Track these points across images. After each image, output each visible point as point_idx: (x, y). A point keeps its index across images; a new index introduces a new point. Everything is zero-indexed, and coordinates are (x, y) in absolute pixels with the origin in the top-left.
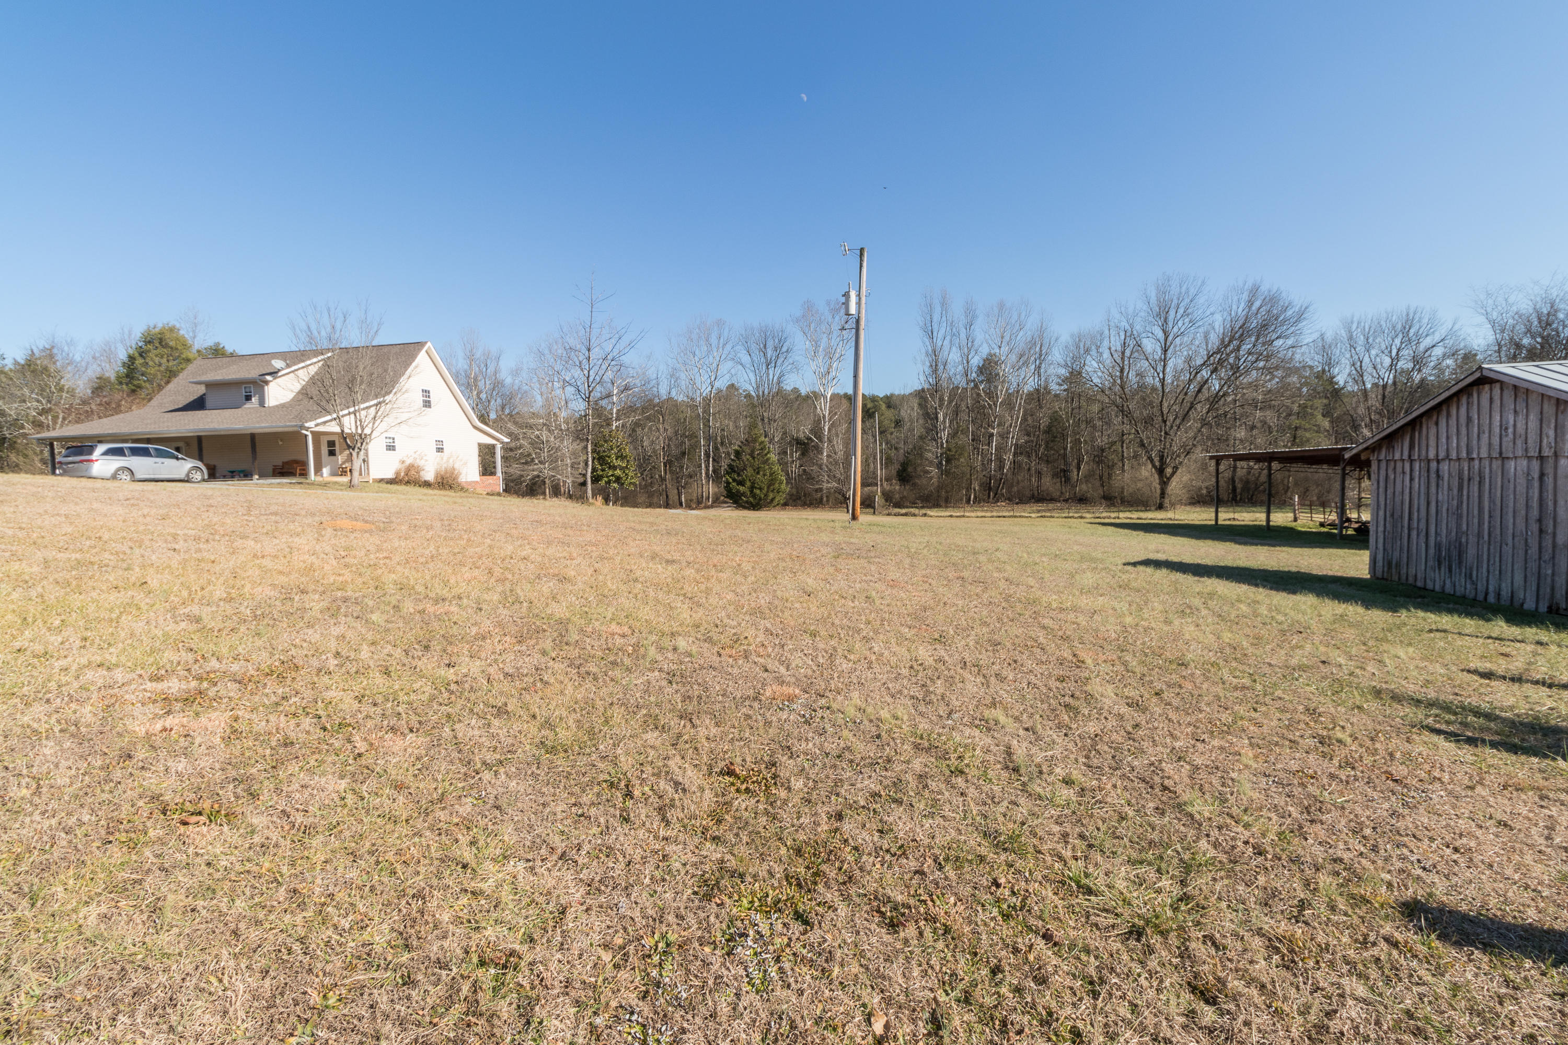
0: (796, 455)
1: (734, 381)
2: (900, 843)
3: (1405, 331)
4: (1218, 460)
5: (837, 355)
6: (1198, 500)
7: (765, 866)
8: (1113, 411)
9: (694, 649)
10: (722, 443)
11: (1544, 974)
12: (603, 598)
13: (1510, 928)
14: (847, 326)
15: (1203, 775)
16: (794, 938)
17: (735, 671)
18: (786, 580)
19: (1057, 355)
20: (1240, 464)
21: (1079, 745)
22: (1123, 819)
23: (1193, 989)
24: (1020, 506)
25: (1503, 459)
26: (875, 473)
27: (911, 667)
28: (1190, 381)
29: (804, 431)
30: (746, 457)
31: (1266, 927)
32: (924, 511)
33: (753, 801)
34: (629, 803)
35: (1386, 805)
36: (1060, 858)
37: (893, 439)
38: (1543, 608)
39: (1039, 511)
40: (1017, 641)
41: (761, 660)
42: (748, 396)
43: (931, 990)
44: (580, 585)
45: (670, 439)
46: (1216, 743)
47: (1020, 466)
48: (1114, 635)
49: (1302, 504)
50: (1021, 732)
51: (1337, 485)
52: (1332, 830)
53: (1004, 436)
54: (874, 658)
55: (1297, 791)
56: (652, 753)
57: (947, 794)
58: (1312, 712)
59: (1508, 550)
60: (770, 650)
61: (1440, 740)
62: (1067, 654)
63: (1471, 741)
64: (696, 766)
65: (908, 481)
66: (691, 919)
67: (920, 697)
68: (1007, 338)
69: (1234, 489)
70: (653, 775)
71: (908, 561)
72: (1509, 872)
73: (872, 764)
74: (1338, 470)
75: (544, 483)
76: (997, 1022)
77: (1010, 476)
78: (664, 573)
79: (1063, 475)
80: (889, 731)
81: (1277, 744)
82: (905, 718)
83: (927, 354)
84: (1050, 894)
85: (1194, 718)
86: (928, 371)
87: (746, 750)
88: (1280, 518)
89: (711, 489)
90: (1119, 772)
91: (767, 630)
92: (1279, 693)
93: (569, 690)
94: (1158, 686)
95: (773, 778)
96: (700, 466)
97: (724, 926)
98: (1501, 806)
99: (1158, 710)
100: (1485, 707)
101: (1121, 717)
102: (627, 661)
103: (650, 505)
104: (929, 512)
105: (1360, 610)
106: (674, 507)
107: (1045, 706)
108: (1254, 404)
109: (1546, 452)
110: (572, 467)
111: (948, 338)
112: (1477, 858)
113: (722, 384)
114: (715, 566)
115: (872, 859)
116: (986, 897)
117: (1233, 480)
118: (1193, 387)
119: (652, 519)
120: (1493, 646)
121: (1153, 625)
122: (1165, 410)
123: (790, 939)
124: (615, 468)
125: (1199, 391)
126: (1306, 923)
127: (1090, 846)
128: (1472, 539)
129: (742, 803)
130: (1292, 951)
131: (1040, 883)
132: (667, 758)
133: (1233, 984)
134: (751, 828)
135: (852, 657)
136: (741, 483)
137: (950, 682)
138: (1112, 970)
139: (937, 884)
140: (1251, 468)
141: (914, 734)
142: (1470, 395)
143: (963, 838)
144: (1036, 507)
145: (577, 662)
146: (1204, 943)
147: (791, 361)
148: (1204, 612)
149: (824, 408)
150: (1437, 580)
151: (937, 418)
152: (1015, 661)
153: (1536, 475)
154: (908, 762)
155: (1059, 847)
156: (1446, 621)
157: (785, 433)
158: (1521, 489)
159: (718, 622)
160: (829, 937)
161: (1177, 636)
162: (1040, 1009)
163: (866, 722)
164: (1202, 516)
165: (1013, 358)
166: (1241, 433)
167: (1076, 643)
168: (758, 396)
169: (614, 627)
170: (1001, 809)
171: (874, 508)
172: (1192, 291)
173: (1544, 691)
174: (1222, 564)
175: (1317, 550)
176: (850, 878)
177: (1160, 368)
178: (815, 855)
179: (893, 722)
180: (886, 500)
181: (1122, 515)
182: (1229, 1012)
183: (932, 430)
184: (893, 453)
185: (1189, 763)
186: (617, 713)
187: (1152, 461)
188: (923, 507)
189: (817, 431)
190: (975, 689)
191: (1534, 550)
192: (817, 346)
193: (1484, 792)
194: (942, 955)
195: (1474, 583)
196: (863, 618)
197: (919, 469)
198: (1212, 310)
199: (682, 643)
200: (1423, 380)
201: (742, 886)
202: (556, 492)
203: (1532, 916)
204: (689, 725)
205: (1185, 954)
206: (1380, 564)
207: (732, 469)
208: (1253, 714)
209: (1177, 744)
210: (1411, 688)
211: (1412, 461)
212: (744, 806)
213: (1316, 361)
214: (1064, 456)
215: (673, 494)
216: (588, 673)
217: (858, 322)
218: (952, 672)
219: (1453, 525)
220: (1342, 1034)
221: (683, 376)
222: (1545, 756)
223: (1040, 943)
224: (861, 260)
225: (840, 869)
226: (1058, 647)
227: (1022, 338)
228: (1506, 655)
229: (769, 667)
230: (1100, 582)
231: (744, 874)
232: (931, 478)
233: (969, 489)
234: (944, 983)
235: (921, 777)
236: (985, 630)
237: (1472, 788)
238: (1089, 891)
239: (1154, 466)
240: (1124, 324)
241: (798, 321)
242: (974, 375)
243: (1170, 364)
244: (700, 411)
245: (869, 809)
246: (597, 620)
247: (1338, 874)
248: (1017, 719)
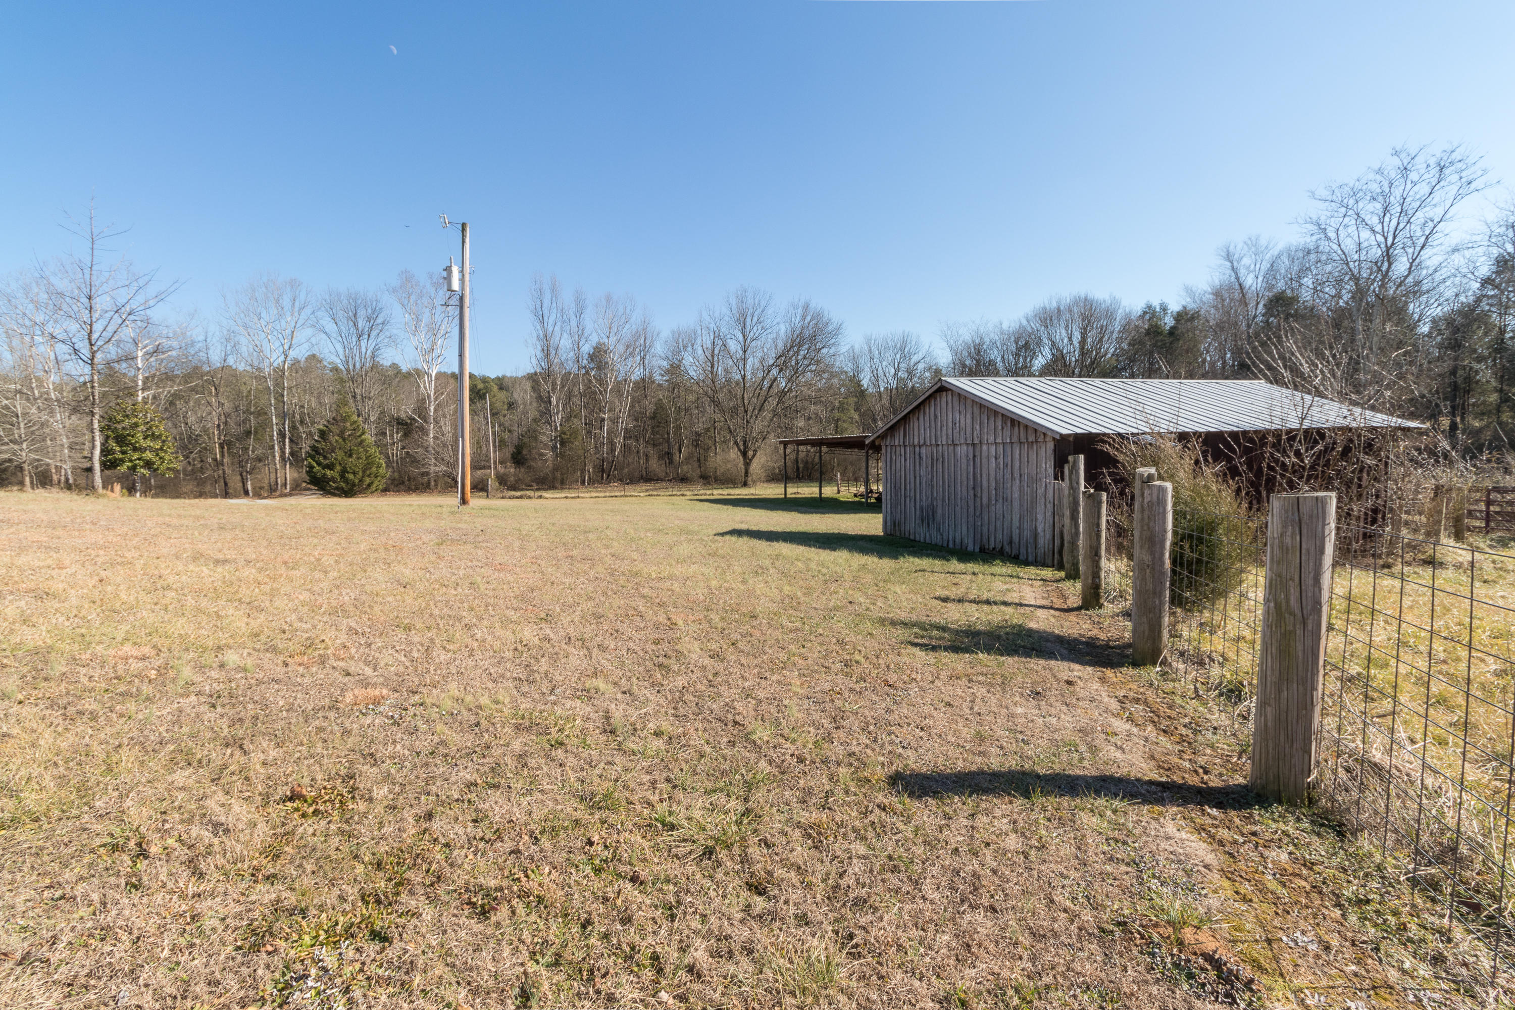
0: (397, 436)
1: (315, 351)
2: (495, 827)
3: (902, 349)
4: (785, 444)
5: (442, 332)
6: (772, 478)
7: (336, 892)
8: (706, 400)
9: (250, 662)
10: (302, 422)
11: (964, 804)
12: (112, 613)
13: (948, 777)
14: (451, 302)
15: (764, 706)
16: (368, 961)
17: (307, 680)
18: (378, 574)
19: (659, 348)
20: (801, 448)
21: (670, 698)
22: (702, 756)
23: (749, 886)
24: (631, 486)
25: (955, 445)
26: (487, 455)
27: (516, 649)
28: (764, 378)
29: (406, 410)
30: (334, 439)
31: (803, 820)
32: (539, 493)
33: (323, 823)
34: (142, 865)
35: (884, 705)
36: (649, 804)
37: (506, 421)
38: (977, 550)
39: (647, 491)
40: (619, 612)
41: (341, 664)
42: (336, 369)
43: (522, 964)
44: (74, 601)
45: (227, 415)
46: (774, 678)
47: (630, 449)
48: (702, 598)
49: (842, 480)
50: (619, 696)
51: (864, 464)
52: (850, 732)
53: (614, 421)
54: (475, 644)
55: (828, 706)
56: (181, 796)
57: (545, 768)
58: (841, 642)
59: (958, 509)
60: (353, 651)
61: (917, 651)
62: (662, 619)
63: (934, 648)
64: (246, 799)
65: (523, 464)
66: (231, 982)
67: (523, 678)
68: (614, 329)
69: (798, 468)
70: (182, 821)
71: (517, 544)
72: (949, 737)
73: (468, 754)
74: (863, 453)
75: (21, 469)
76: (585, 973)
77: (621, 458)
78: (209, 575)
79: (667, 457)
80: (488, 718)
81: (816, 672)
82: (507, 701)
83: (538, 337)
84: (639, 838)
85: (760, 660)
86: (540, 355)
87: (317, 767)
88: (829, 491)
89: (290, 474)
90: (700, 717)
91: (350, 629)
92: (820, 631)
93: (47, 738)
94: (735, 637)
95: (349, 792)
96: (273, 447)
97: (277, 975)
98: (949, 691)
99: (733, 658)
100: (943, 622)
101: (704, 668)
102: (147, 689)
103: (201, 495)
104: (545, 494)
105: (876, 559)
106: (237, 496)
107: (642, 669)
108: (809, 399)
109: (976, 441)
110: (70, 448)
111: (559, 324)
112: (933, 731)
113: (300, 353)
114: (285, 563)
115: (465, 851)
116: (579, 858)
117: (797, 461)
118: (766, 384)
119: (198, 512)
120: (950, 578)
121: (733, 586)
122: (746, 402)
123: (363, 964)
124: (142, 450)
125: (770, 387)
126: (830, 809)
127: (675, 787)
128: (940, 503)
129: (307, 828)
130: (819, 833)
131: (631, 831)
132: (204, 797)
133: (779, 872)
134: (319, 854)
135: (451, 647)
136: (331, 467)
137: (554, 658)
138: (688, 891)
139: (532, 859)
140: (808, 451)
141: (515, 715)
142: (936, 399)
143: (559, 807)
144: (645, 486)
145: (63, 701)
146: (760, 845)
147: (388, 334)
148: (772, 571)
149: (428, 387)
150: (922, 534)
151: (550, 402)
152: (617, 631)
153: (971, 457)
154: (508, 745)
155: (649, 794)
156: (925, 563)
157: (383, 412)
158: (964, 466)
159: (286, 627)
160: (411, 947)
161: (751, 594)
162: (624, 946)
163: (464, 712)
164: (774, 491)
165: (621, 348)
166: (801, 423)
167: (671, 608)
168: (348, 370)
169: (128, 649)
170: (597, 771)
171: (487, 491)
172: (763, 304)
173: (974, 606)
174: (788, 530)
175: (852, 516)
176: (439, 877)
177: (741, 365)
178: (398, 864)
179: (494, 707)
180: (500, 484)
181: (715, 492)
182: (775, 897)
183: (546, 414)
184: (506, 436)
185: (754, 699)
186: (127, 757)
187: (737, 445)
188: (538, 490)
189: (421, 410)
190: (579, 662)
191: (971, 510)
192: (418, 320)
193: (939, 684)
194: (535, 926)
195: (941, 535)
196: (466, 605)
197: (534, 452)
198: (778, 320)
199: (232, 658)
200: (913, 387)
201: (304, 923)
202: (44, 479)
203: (960, 765)
204: (238, 753)
205: (745, 860)
206: (889, 524)
207: (315, 451)
208: (802, 650)
209: (746, 684)
210: (903, 615)
211: (905, 446)
212: (311, 830)
213: (849, 368)
214: (668, 441)
215: (235, 482)
216: (81, 713)
217: (462, 299)
218: (557, 649)
219: (929, 493)
220: (849, 887)
221: (243, 340)
222: (973, 652)
223: (629, 885)
224: (464, 236)
225: (428, 871)
226: (656, 613)
227: (627, 332)
228: (956, 584)
229: (352, 670)
230: (694, 552)
231: (307, 908)
232: (546, 461)
233: (583, 471)
234: (534, 953)
235: (521, 757)
236: (590, 604)
237: (932, 682)
238: (673, 827)
239: (739, 449)
240: (712, 326)
241: (394, 291)
242: (585, 362)
243: (750, 362)
244: (270, 383)
245: (463, 801)
246: (101, 642)
247: (851, 765)
248: (616, 684)
